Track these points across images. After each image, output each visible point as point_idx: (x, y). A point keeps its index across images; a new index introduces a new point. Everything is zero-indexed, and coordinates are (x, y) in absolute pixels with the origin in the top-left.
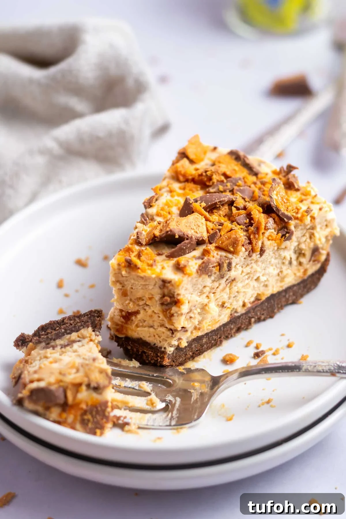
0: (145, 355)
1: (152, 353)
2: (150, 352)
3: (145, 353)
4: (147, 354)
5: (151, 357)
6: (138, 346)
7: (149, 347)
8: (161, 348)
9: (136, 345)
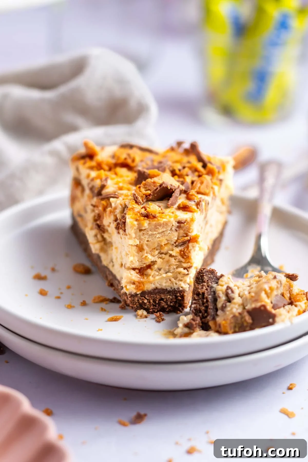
0: (164, 301)
1: (171, 296)
2: (169, 296)
3: (162, 299)
4: (165, 300)
5: (170, 300)
6: (155, 296)
7: (166, 292)
8: (178, 288)
9: (153, 296)
